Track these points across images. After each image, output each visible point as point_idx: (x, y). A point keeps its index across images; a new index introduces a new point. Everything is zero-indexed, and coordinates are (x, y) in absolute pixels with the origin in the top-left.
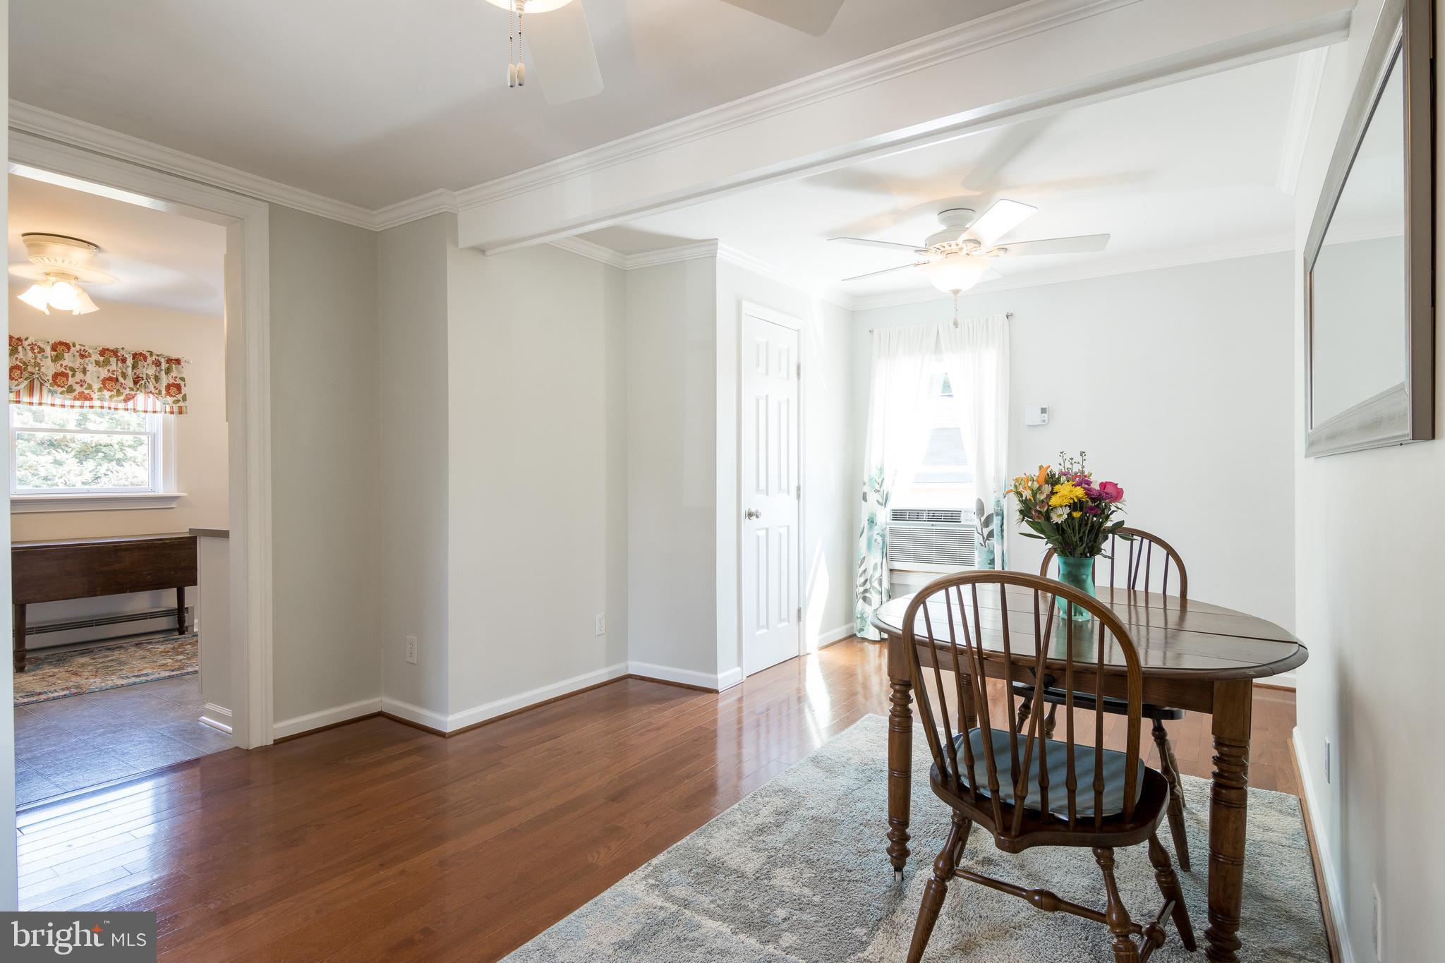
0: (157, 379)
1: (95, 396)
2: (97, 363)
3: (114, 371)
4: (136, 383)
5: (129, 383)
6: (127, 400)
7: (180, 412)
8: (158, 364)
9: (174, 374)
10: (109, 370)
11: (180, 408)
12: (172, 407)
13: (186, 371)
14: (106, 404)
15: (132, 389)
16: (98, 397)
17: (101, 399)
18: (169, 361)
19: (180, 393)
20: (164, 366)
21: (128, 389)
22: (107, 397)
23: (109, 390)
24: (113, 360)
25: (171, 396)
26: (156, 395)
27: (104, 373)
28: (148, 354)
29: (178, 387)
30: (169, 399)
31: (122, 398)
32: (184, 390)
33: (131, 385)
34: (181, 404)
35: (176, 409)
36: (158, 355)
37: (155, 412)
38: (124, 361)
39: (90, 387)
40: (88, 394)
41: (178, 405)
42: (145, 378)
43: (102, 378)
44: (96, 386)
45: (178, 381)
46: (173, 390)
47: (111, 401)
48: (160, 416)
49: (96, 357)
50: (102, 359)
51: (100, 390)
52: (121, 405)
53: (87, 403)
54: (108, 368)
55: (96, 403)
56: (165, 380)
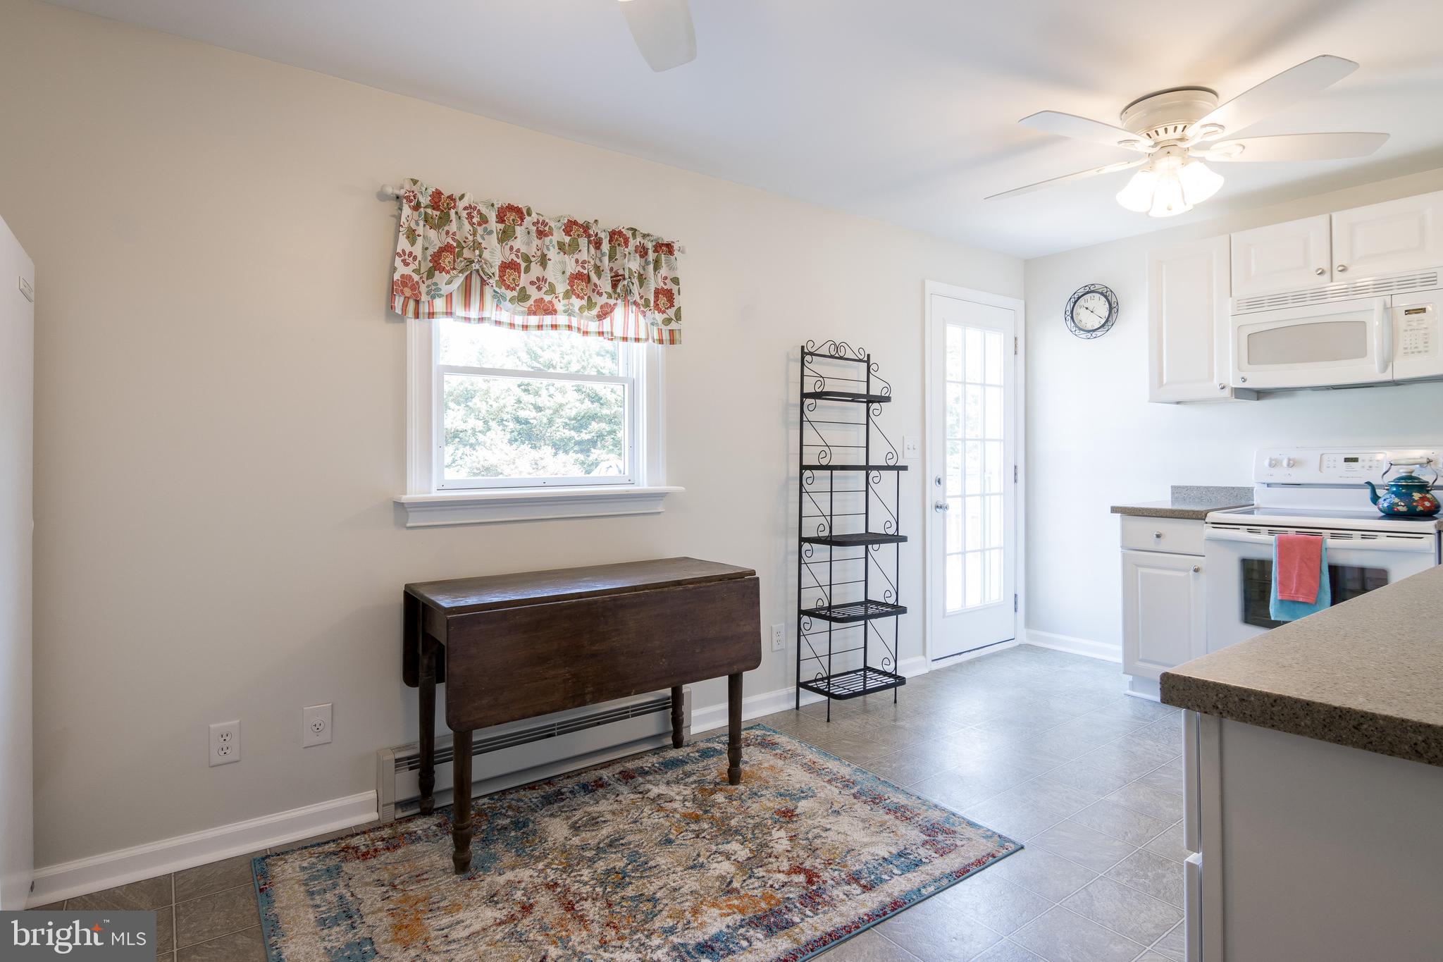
0: (642, 279)
1: (560, 306)
2: (561, 246)
3: (584, 262)
4: (614, 286)
5: (605, 284)
6: (601, 317)
7: (672, 342)
8: (643, 252)
9: (664, 271)
10: (577, 261)
11: (671, 332)
12: (660, 331)
13: (683, 265)
14: (574, 322)
15: (610, 296)
16: (564, 308)
17: (569, 312)
18: (659, 247)
19: (672, 305)
20: (651, 256)
21: (605, 296)
22: (576, 309)
23: (578, 296)
24: (583, 242)
25: (660, 311)
26: (642, 308)
27: (572, 268)
28: (629, 234)
29: (669, 295)
30: (659, 317)
31: (595, 312)
32: (679, 301)
33: (609, 289)
34: (673, 326)
35: (666, 336)
36: (644, 236)
37: (637, 340)
38: (598, 245)
39: (552, 290)
40: (550, 302)
41: (669, 327)
42: (627, 276)
43: (568, 274)
44: (561, 288)
45: (670, 285)
46: (663, 300)
47: (581, 317)
48: (642, 346)
49: (559, 236)
50: (567, 239)
51: (567, 295)
52: (593, 326)
53: (548, 320)
54: (576, 256)
55: (562, 319)
56: (653, 283)
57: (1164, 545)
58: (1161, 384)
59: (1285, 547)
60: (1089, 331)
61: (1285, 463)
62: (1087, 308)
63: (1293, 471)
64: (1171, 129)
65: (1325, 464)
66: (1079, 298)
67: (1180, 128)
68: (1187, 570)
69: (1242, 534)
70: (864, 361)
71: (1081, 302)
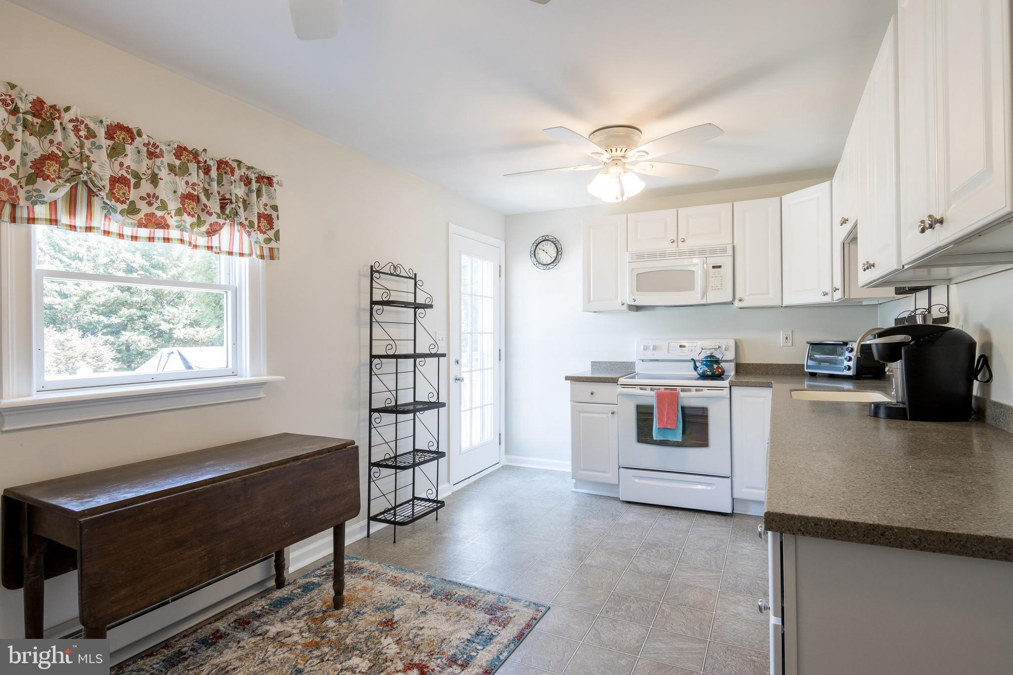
0: (246, 204)
1: (172, 221)
2: (172, 168)
3: (194, 184)
4: (223, 207)
5: (214, 205)
6: (210, 233)
7: (272, 257)
8: (247, 181)
9: (264, 199)
10: (187, 183)
11: (271, 250)
12: (261, 248)
13: (282, 196)
14: (186, 237)
15: (219, 217)
16: (176, 224)
17: (181, 228)
18: (261, 178)
19: (272, 228)
20: (254, 186)
21: (215, 216)
22: (188, 225)
23: (189, 214)
24: (193, 167)
25: (261, 232)
26: (248, 229)
27: (182, 189)
28: (235, 165)
29: (269, 220)
30: (261, 237)
31: (204, 229)
32: (277, 224)
33: (218, 210)
34: (273, 244)
35: (266, 253)
36: (249, 168)
37: (241, 255)
38: (207, 170)
39: (164, 206)
40: (163, 217)
41: (270, 246)
42: (234, 201)
43: (179, 194)
44: (173, 206)
45: (269, 211)
46: (264, 223)
47: (192, 232)
48: (246, 260)
49: (169, 158)
50: (177, 163)
51: (179, 212)
52: (202, 241)
53: (159, 233)
54: (186, 178)
55: (174, 233)
56: (257, 207)
57: (595, 399)
58: (589, 301)
59: (660, 397)
60: (545, 265)
61: (651, 348)
62: (543, 250)
63: (655, 352)
64: (619, 150)
65: (671, 348)
66: (539, 243)
67: (624, 150)
68: (608, 414)
69: (637, 391)
70: (413, 279)
71: (540, 246)
